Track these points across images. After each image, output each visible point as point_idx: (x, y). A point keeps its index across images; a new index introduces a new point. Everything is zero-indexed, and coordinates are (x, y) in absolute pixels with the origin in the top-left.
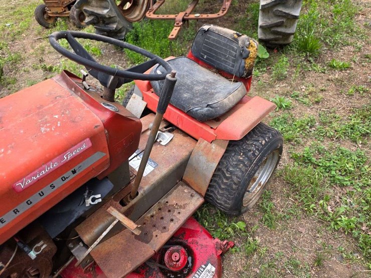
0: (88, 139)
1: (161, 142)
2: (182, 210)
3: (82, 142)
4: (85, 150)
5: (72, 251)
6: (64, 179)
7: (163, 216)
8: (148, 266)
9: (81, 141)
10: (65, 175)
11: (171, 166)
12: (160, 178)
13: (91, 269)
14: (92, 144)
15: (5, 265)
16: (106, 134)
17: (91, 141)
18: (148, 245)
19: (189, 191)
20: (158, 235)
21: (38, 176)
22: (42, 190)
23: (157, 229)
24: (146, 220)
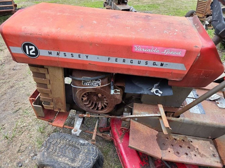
0: (185, 51)
1: (218, 103)
2: (198, 156)
3: (181, 50)
4: (178, 56)
5: (124, 113)
6: (154, 64)
7: (183, 146)
8: (149, 163)
9: (180, 48)
10: (157, 63)
11: (215, 122)
12: (200, 123)
13: (124, 131)
14: (185, 56)
15: (101, 85)
16: (197, 56)
17: (186, 54)
18: (161, 150)
19: (214, 151)
20: (171, 152)
21: (145, 51)
22: (141, 60)
23: (173, 149)
24: (170, 137)
